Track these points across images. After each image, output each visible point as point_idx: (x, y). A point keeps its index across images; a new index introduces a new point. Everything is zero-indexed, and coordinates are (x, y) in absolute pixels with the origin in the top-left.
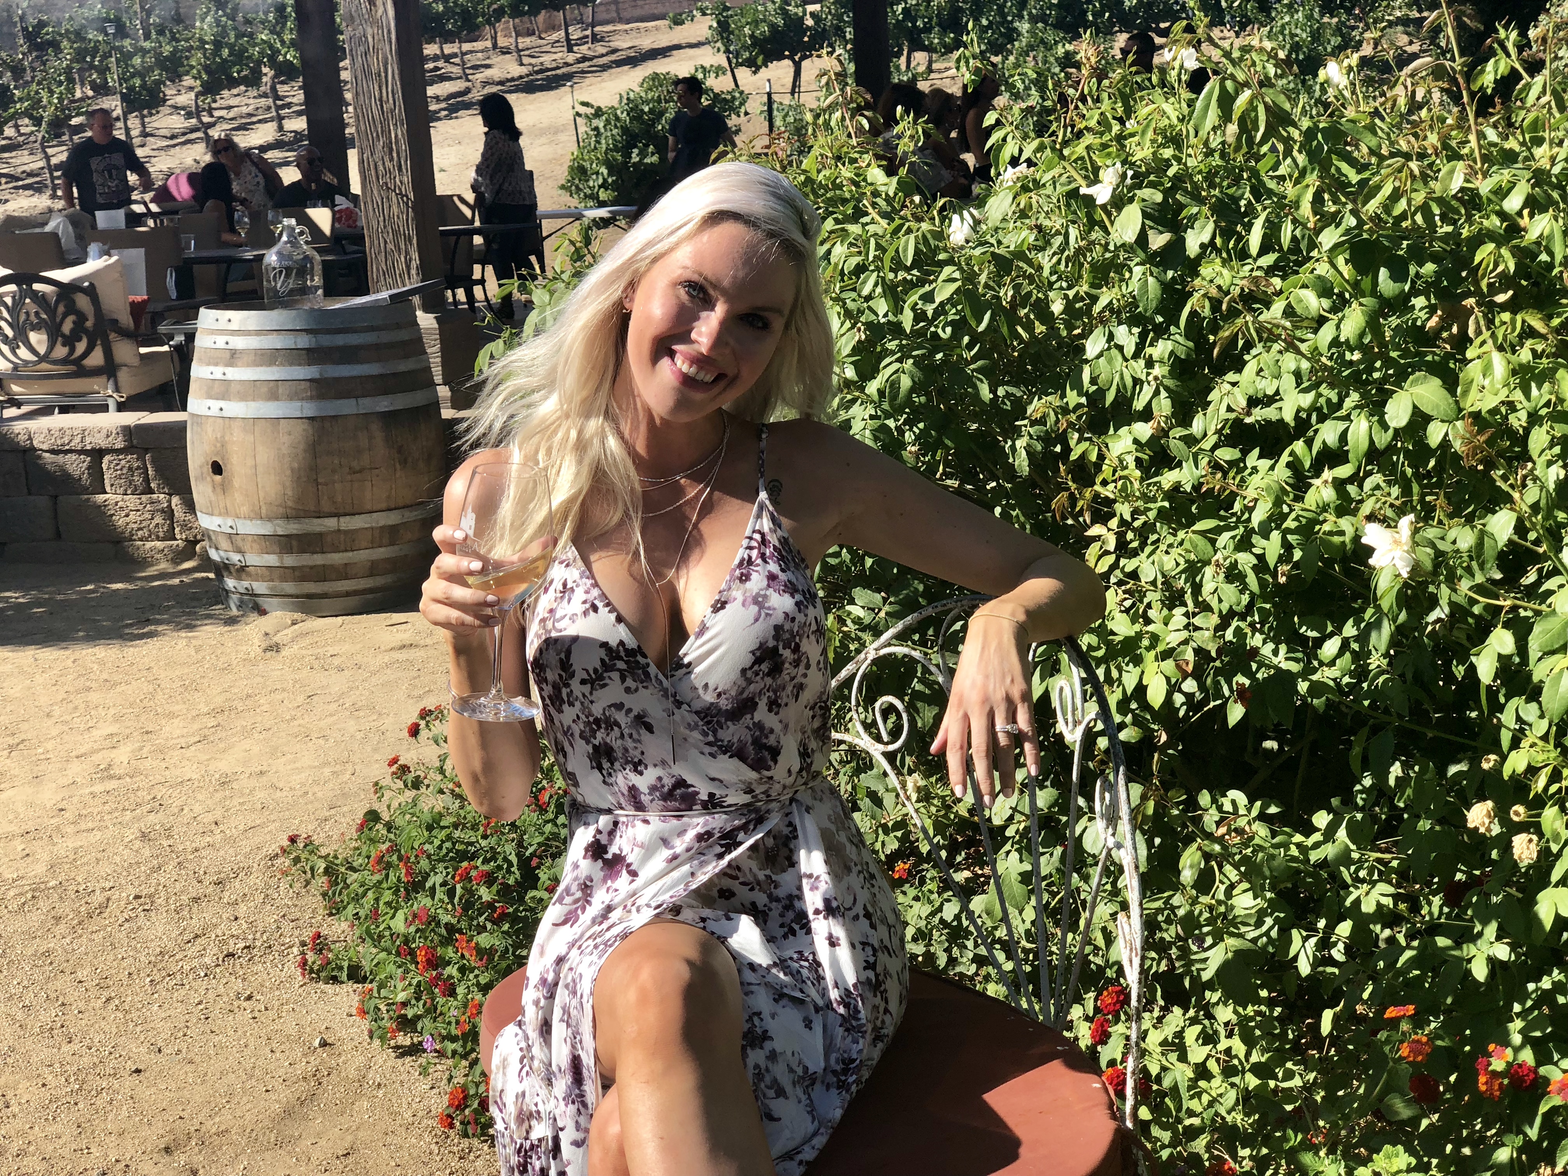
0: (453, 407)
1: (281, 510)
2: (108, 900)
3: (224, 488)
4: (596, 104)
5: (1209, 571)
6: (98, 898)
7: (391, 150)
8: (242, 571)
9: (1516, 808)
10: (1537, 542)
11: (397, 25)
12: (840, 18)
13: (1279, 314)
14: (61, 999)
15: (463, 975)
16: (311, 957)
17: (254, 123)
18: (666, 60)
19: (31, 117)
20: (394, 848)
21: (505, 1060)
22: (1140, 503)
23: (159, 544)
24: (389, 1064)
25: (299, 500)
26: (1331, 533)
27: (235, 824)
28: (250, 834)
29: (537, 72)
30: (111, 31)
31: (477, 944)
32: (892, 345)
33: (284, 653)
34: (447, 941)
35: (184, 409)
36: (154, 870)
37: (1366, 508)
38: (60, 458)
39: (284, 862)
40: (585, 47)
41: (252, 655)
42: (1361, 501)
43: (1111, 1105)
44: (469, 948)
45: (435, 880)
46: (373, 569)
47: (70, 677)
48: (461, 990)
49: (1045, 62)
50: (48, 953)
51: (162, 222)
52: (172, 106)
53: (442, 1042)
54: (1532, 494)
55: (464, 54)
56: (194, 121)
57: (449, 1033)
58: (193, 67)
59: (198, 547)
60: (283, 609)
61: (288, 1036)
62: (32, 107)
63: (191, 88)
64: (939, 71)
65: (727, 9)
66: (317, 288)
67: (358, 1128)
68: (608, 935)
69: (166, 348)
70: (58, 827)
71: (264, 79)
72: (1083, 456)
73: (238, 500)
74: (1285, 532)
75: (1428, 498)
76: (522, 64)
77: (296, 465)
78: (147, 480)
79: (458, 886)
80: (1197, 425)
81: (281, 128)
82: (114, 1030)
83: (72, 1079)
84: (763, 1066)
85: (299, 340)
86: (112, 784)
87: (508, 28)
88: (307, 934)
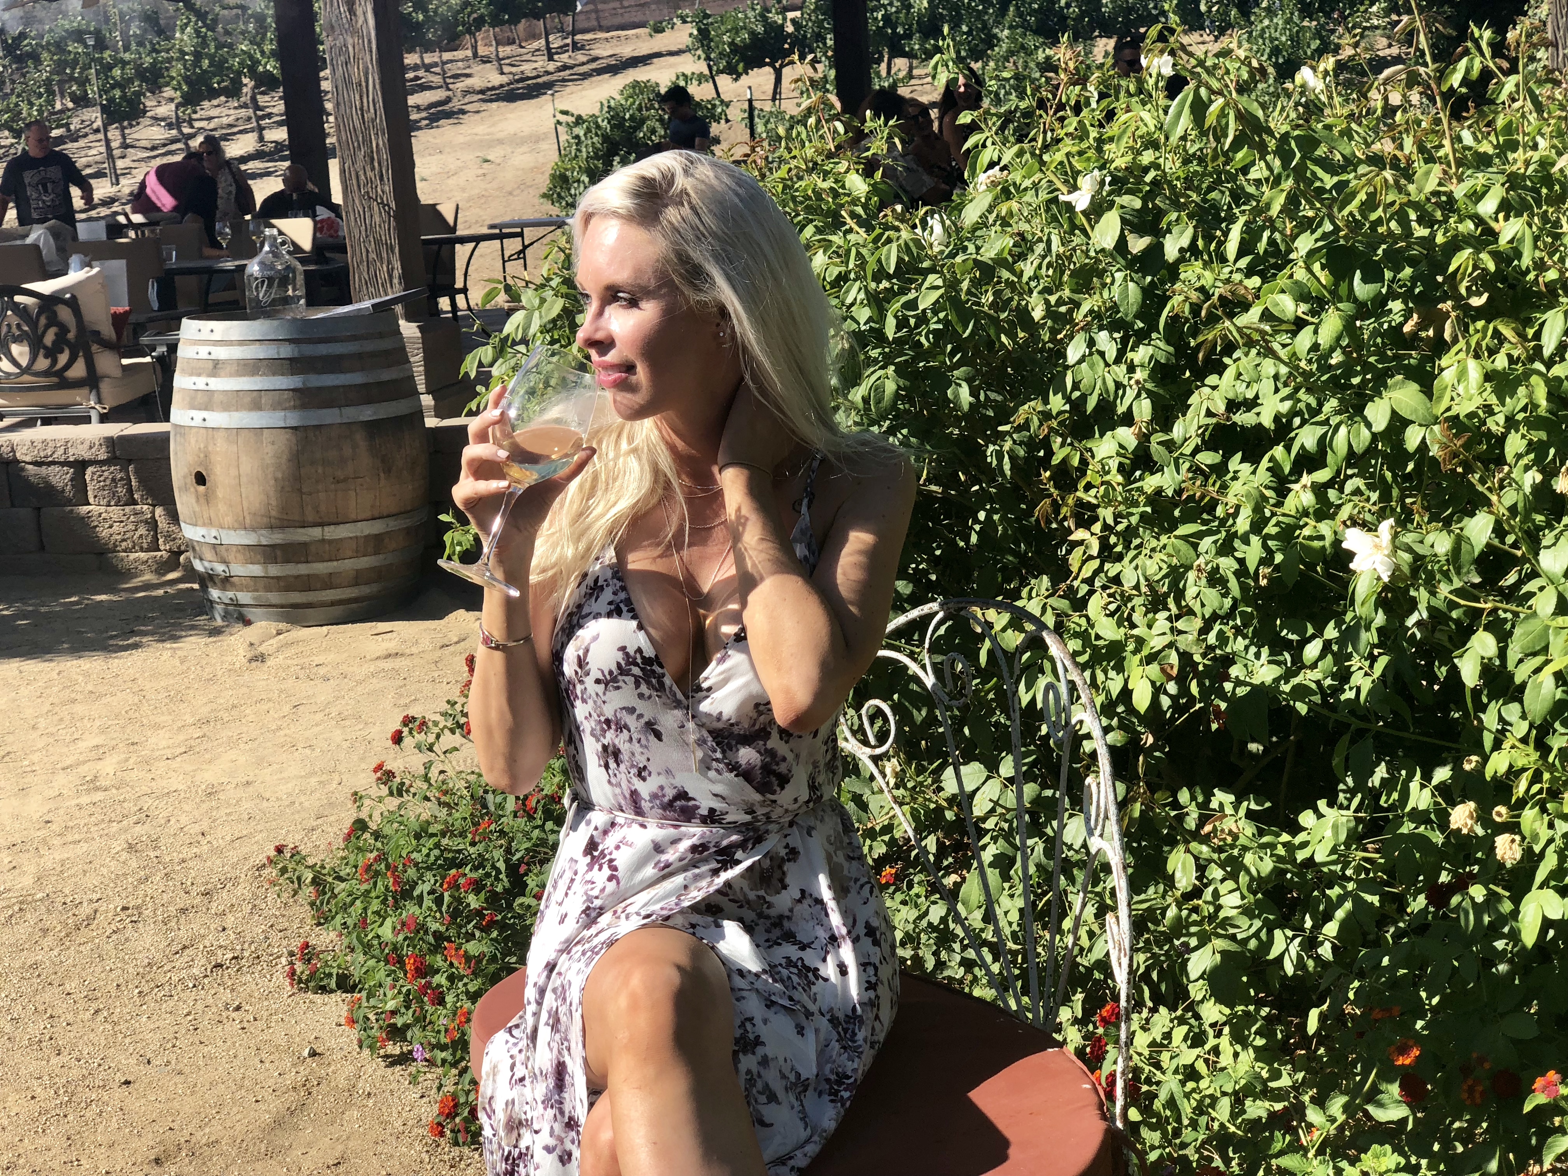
0: (436, 416)
1: (265, 520)
2: (96, 911)
3: (208, 499)
4: (576, 113)
5: (1191, 575)
6: (86, 910)
7: (372, 159)
8: (226, 582)
9: (1498, 809)
10: (1515, 545)
11: (377, 35)
12: (821, 26)
13: (1256, 318)
14: (49, 1012)
15: (452, 983)
16: (299, 967)
17: (234, 134)
18: (647, 68)
19: (11, 129)
20: (382, 857)
21: (495, 1067)
22: (1122, 508)
23: (143, 555)
24: (379, 1073)
25: (284, 509)
26: (1310, 538)
27: (222, 835)
28: (237, 844)
29: (518, 81)
30: (91, 42)
31: (466, 952)
32: (874, 353)
33: (269, 663)
34: (436, 949)
35: (167, 419)
36: (141, 881)
37: (1345, 513)
38: (43, 470)
39: (271, 872)
40: (566, 55)
41: (238, 665)
42: (1339, 507)
43: (1101, 1105)
44: (457, 956)
45: (423, 888)
46: (358, 579)
47: (55, 689)
48: (450, 999)
49: (1026, 66)
50: (35, 965)
51: (143, 233)
52: (152, 118)
53: (432, 1050)
54: (1510, 497)
55: (444, 63)
56: (174, 132)
57: (439, 1043)
58: (173, 78)
59: (182, 558)
60: (268, 619)
61: (277, 1047)
62: (13, 120)
63: (172, 100)
64: (920, 77)
65: (707, 16)
66: (299, 298)
67: (348, 1138)
68: (596, 941)
69: (148, 359)
70: (44, 839)
71: (245, 90)
72: (1065, 461)
73: (222, 509)
74: (1266, 538)
75: (1408, 501)
76: (502, 73)
77: (280, 475)
78: (130, 491)
79: (446, 894)
80: (1178, 431)
81: (261, 139)
82: (103, 1042)
83: (61, 1092)
84: (755, 1071)
85: (282, 350)
86: (98, 796)
87: (488, 37)
88: (295, 944)
